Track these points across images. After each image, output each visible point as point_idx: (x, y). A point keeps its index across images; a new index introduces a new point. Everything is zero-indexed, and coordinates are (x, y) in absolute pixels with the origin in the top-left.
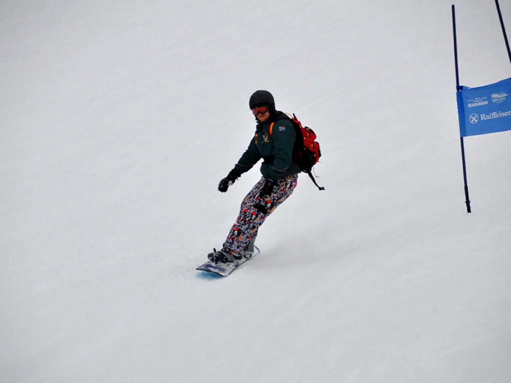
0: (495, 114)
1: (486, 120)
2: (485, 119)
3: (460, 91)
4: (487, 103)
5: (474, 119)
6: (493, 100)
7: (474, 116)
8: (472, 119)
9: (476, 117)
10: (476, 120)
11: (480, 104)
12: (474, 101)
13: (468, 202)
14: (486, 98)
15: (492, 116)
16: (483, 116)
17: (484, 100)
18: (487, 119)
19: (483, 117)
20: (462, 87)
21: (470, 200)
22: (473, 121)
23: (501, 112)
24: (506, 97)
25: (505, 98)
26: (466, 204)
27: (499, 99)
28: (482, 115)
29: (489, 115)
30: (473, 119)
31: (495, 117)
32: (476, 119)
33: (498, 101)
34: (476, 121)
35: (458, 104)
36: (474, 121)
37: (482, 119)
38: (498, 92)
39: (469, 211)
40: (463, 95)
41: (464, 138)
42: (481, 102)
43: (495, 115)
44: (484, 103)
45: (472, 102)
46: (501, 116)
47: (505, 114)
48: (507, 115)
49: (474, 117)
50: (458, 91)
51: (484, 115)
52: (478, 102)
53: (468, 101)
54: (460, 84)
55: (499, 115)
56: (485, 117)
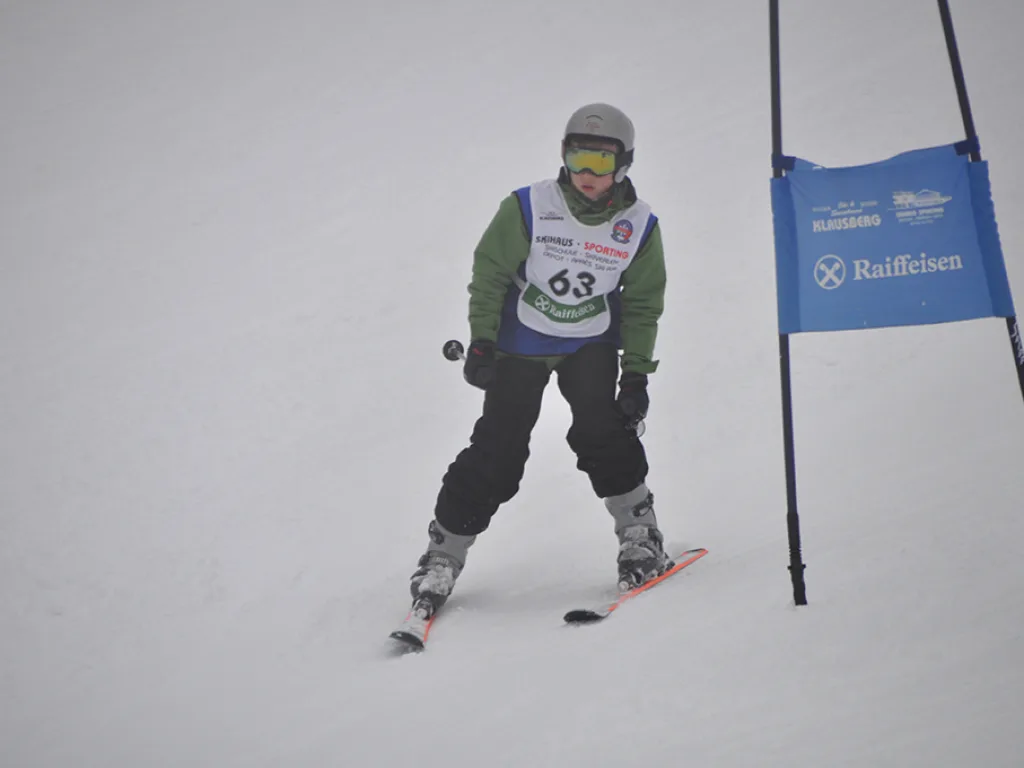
0: (904, 263)
1: (873, 279)
2: (868, 276)
3: (784, 174)
4: (876, 220)
5: (830, 274)
6: (899, 215)
7: (830, 263)
8: (822, 274)
9: (837, 266)
10: (835, 279)
11: (853, 223)
12: (835, 213)
13: (797, 568)
14: (875, 203)
15: (893, 271)
16: (862, 266)
17: (868, 212)
18: (874, 275)
19: (862, 270)
20: (792, 160)
21: (803, 562)
22: (826, 280)
23: (926, 259)
24: (945, 205)
25: (941, 210)
26: (788, 575)
27: (917, 209)
28: (857, 263)
29: (884, 263)
30: (828, 275)
31: (904, 273)
32: (838, 273)
33: (914, 217)
34: (838, 282)
35: (776, 220)
36: (831, 283)
37: (858, 277)
38: (914, 188)
39: (800, 598)
40: (793, 191)
41: (793, 338)
42: (857, 216)
43: (902, 265)
44: (867, 221)
45: (826, 217)
46: (924, 270)
47: (938, 265)
48: (942, 268)
49: (830, 268)
50: (777, 174)
51: (867, 263)
52: (849, 216)
53: (815, 210)
54: (786, 152)
55: (920, 267)
56: (870, 271)
